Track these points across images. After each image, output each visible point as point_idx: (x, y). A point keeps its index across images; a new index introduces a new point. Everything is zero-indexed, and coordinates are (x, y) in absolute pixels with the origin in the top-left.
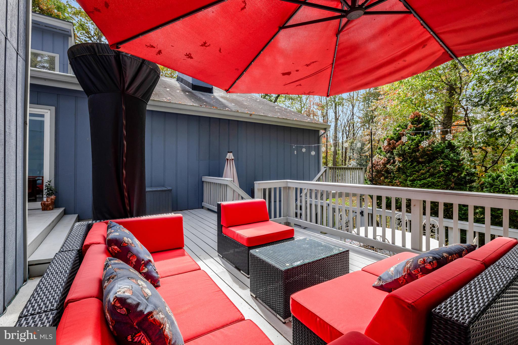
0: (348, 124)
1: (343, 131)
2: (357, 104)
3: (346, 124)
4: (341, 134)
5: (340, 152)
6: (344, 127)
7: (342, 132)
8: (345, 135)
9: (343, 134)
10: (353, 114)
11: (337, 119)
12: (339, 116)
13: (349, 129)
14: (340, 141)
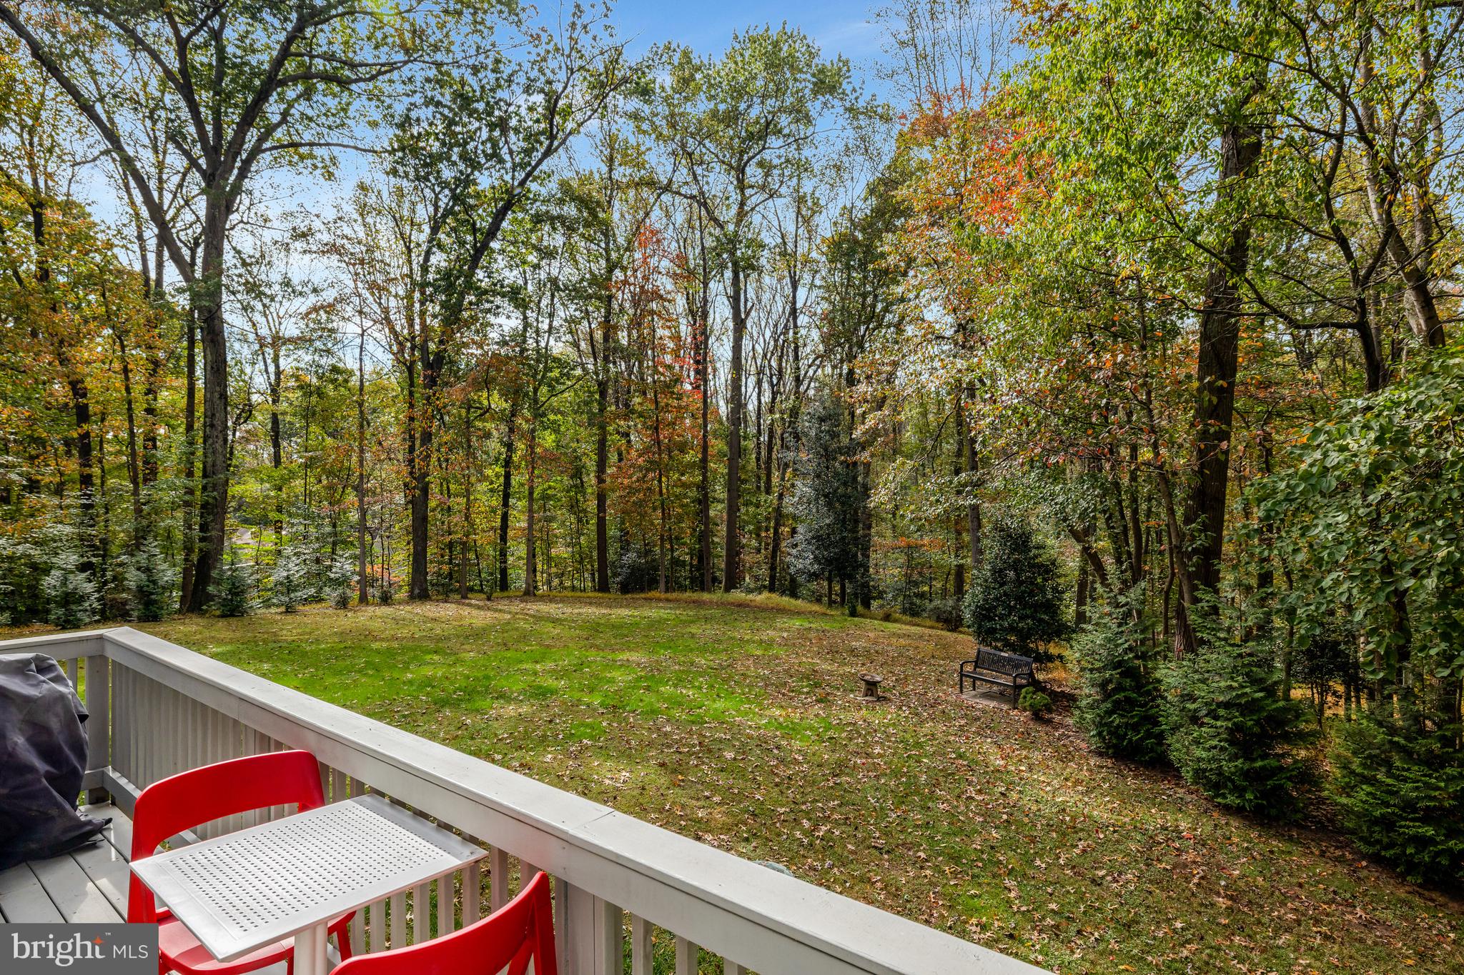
0: (776, 346)
1: (760, 372)
2: (807, 278)
3: (771, 348)
4: (752, 381)
5: (751, 444)
6: (765, 355)
7: (758, 374)
8: (765, 385)
9: (759, 383)
10: (794, 312)
11: (740, 325)
12: (748, 314)
13: (780, 365)
14: (751, 407)
